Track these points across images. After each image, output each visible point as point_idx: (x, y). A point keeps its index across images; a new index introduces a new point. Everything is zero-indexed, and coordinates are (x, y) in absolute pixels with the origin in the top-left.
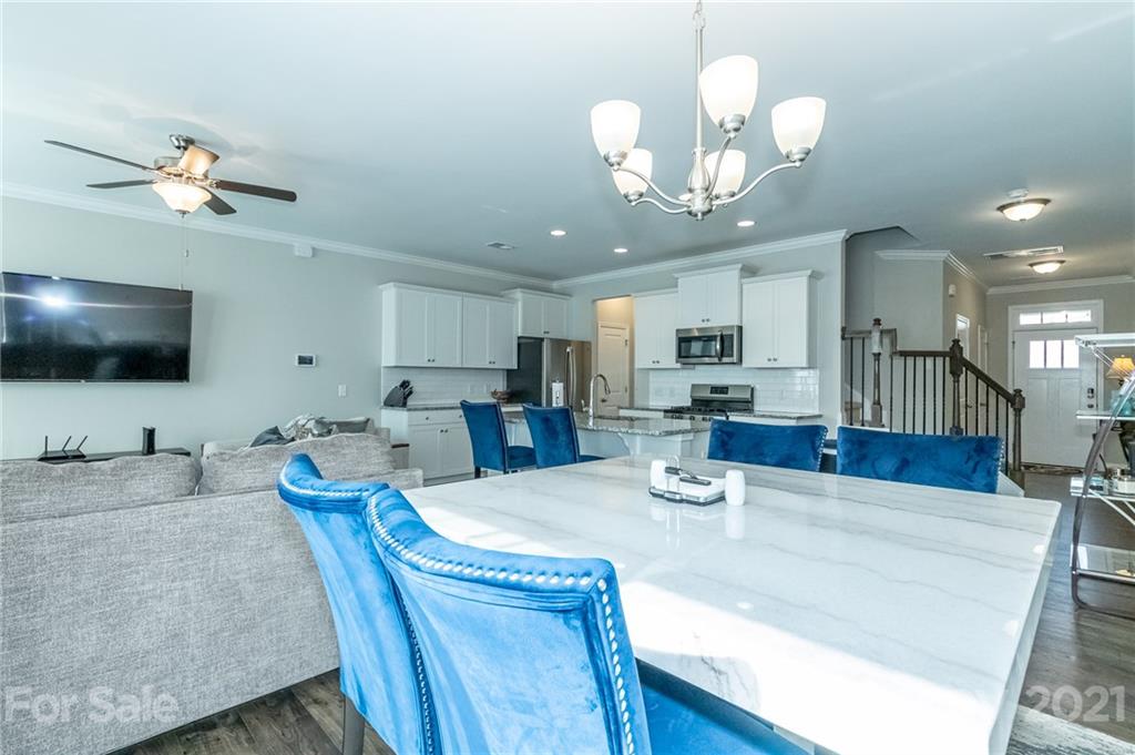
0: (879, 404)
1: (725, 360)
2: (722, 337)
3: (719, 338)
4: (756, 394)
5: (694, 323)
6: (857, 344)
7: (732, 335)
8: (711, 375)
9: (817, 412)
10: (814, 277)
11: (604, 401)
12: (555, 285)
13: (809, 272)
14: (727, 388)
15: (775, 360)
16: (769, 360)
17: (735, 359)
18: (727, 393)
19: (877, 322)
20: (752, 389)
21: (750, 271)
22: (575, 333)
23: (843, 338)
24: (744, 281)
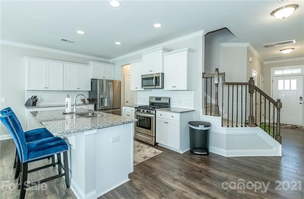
0: (218, 106)
1: (157, 87)
2: (156, 77)
3: (154, 78)
4: (171, 101)
5: (147, 72)
6: (209, 80)
7: (159, 77)
8: (156, 93)
9: (193, 109)
10: (190, 50)
11: (127, 102)
12: (111, 61)
13: (187, 49)
14: (161, 98)
15: (175, 87)
16: (173, 87)
17: (160, 87)
18: (160, 100)
19: (217, 70)
20: (170, 99)
21: (167, 50)
22: (116, 77)
23: (203, 77)
24: (164, 54)
